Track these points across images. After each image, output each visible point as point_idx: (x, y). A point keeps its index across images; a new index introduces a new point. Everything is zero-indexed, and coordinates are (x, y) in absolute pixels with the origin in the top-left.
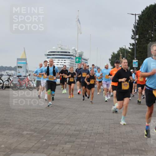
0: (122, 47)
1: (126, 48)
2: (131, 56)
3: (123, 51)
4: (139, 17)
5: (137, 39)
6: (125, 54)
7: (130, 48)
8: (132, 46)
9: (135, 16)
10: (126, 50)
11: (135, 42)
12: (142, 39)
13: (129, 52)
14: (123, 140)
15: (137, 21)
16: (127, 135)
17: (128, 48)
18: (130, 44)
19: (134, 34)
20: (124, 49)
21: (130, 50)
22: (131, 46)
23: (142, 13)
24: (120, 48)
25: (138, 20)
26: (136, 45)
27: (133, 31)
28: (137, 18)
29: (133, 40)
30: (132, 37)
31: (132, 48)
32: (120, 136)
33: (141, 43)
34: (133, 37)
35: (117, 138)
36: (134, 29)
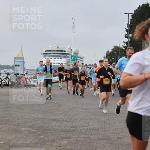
0: (116, 46)
1: (120, 46)
3: (117, 49)
4: (132, 16)
5: (130, 38)
6: (119, 52)
7: (124, 47)
8: (126, 44)
9: (129, 15)
10: (120, 48)
11: (129, 40)
13: (123, 50)
14: (118, 136)
15: (130, 20)
16: (122, 130)
17: (122, 47)
18: (124, 42)
19: (127, 33)
20: (118, 48)
21: (123, 48)
22: (124, 44)
23: (135, 12)
24: (114, 46)
25: (131, 19)
26: (130, 44)
27: (127, 30)
28: (131, 17)
29: (127, 38)
30: (125, 36)
31: (126, 46)
32: (115, 132)
33: (135, 41)
34: (127, 36)
35: (113, 133)
36: (127, 28)
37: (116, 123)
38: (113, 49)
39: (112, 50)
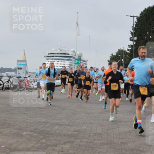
0: (121, 49)
1: (125, 50)
2: (129, 57)
3: (122, 52)
5: (135, 41)
6: (124, 55)
7: (128, 50)
8: (131, 47)
9: (134, 18)
11: (134, 44)
12: (140, 40)
13: (127, 53)
14: (121, 141)
15: (135, 23)
16: (125, 135)
17: (127, 50)
18: (129, 46)
19: (132, 36)
20: (122, 51)
22: (129, 47)
23: (140, 14)
25: (136, 21)
26: (135, 47)
27: (132, 33)
28: (136, 20)
29: (131, 41)
30: (130, 39)
31: (130, 50)
32: (119, 136)
33: (140, 44)
34: (132, 39)
35: (116, 138)
36: (132, 31)
37: (120, 128)
38: (118, 52)
39: (116, 53)
